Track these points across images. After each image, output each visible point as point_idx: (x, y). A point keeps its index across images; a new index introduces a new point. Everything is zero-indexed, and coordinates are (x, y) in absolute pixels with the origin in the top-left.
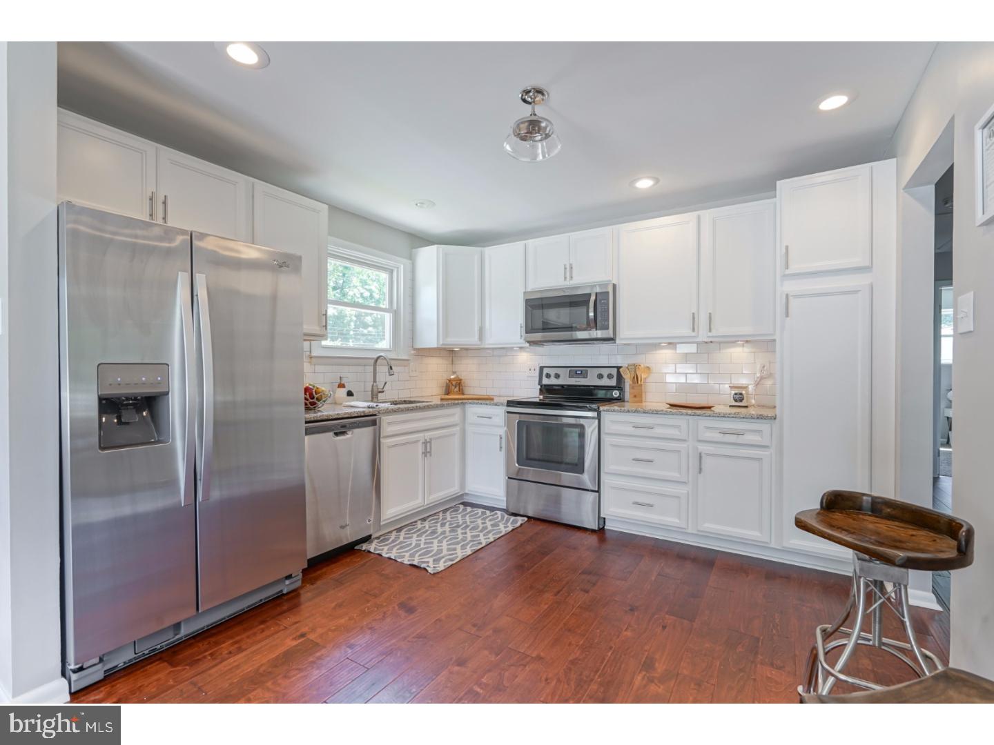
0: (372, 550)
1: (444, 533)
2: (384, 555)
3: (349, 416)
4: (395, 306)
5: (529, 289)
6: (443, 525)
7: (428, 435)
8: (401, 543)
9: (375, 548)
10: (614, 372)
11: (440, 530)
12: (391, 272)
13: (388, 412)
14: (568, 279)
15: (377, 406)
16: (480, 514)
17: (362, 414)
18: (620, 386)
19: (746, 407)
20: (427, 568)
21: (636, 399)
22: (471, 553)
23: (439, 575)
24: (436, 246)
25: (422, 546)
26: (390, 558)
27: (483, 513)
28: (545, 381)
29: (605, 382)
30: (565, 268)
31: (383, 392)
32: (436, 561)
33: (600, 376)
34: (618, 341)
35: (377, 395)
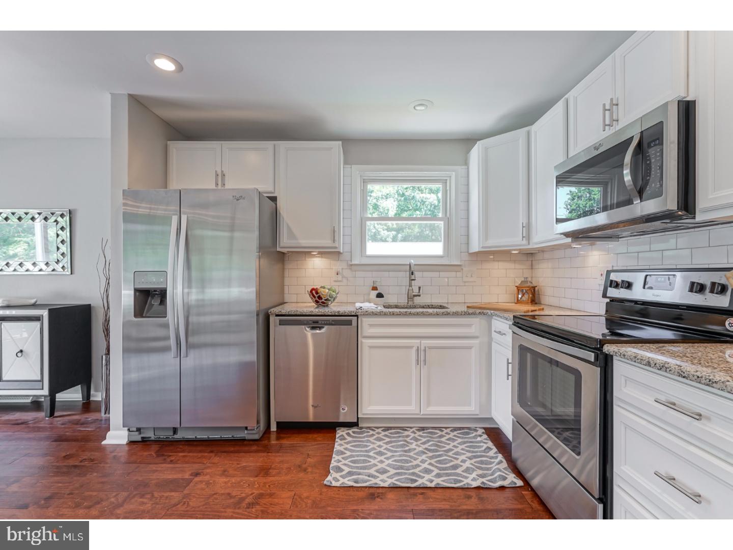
4: (448, 214)
7: (426, 343)
12: (445, 182)
29: (706, 298)
35: (413, 298)
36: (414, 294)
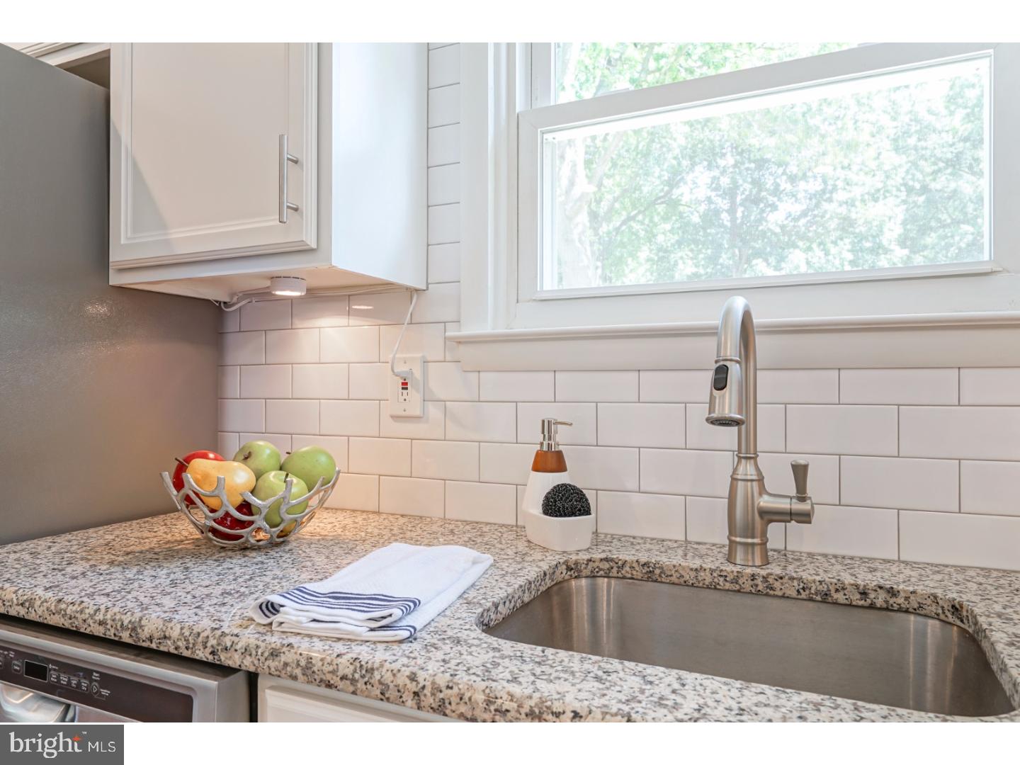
36: (765, 502)
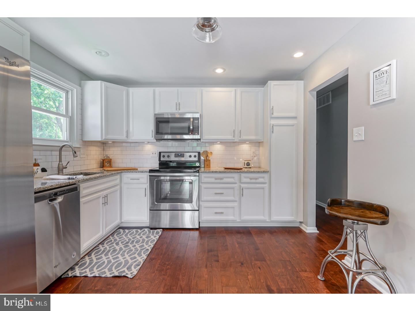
0: (78, 275)
1: (121, 249)
2: (89, 275)
3: (59, 186)
4: (70, 114)
5: (156, 113)
6: (117, 244)
7: (105, 193)
8: (96, 263)
9: (80, 272)
10: (197, 154)
11: (118, 248)
12: (67, 92)
13: (84, 181)
14: (177, 110)
15: (76, 177)
16: (135, 232)
17: (68, 184)
18: (199, 161)
19: (251, 168)
20: (127, 275)
21: (208, 166)
22: (146, 257)
23: (137, 278)
24: (100, 81)
25: (113, 261)
26: (95, 277)
27: (137, 232)
28: (162, 159)
29: (193, 159)
30: (176, 104)
31: (66, 168)
32: (129, 268)
33: (190, 156)
34: (202, 141)
35: (63, 170)
36: (64, 167)
